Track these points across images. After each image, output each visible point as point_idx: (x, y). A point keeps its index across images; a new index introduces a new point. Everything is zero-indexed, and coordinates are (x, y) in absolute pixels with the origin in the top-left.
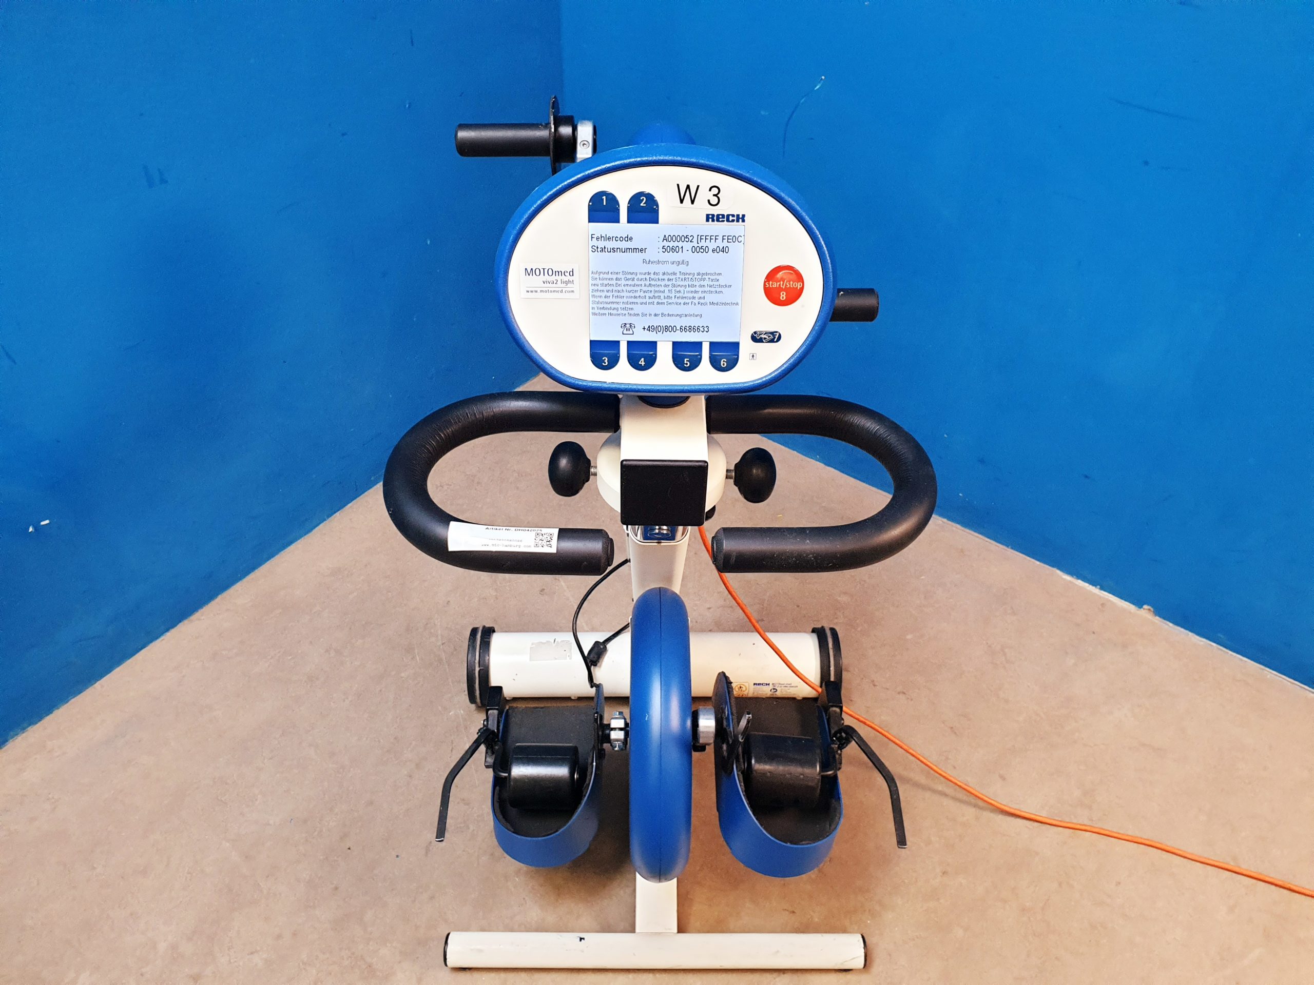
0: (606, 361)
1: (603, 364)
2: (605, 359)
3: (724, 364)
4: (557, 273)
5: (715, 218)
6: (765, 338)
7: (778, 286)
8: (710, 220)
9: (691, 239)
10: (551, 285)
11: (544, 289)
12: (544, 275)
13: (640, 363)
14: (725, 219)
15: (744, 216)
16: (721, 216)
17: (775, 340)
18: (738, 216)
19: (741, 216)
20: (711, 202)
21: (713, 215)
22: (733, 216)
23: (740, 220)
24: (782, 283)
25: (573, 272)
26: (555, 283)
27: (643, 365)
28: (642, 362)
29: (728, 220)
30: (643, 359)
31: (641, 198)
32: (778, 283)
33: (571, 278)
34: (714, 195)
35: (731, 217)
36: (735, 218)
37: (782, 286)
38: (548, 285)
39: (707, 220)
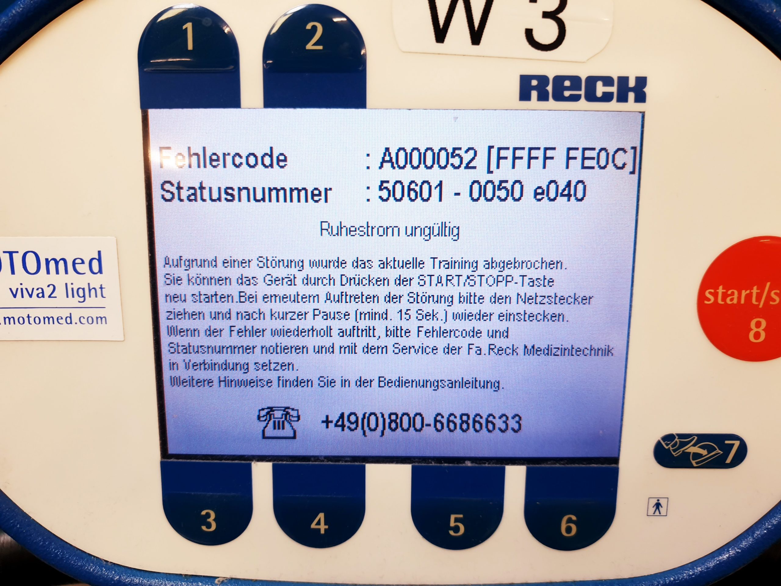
0: (211, 520)
1: (204, 528)
2: (208, 515)
3: (569, 530)
4: (52, 264)
5: (550, 88)
6: (697, 456)
7: (743, 302)
8: (534, 94)
9: (467, 158)
10: (35, 301)
11: (16, 314)
12: (13, 272)
13: (313, 526)
14: (582, 92)
15: (642, 82)
16: (567, 83)
17: (728, 461)
18: (623, 81)
19: (632, 83)
20: (538, 37)
21: (543, 80)
22: (608, 81)
23: (631, 96)
24: (755, 291)
25: (99, 260)
26: (47, 294)
27: (322, 532)
28: (319, 523)
29: (591, 97)
30: (321, 516)
31: (309, 26)
32: (744, 293)
33: (96, 281)
34: (546, 15)
35: (599, 84)
36: (614, 89)
37: (754, 301)
38: (27, 301)
39: (525, 96)
